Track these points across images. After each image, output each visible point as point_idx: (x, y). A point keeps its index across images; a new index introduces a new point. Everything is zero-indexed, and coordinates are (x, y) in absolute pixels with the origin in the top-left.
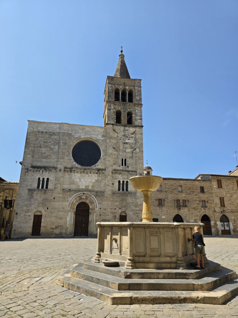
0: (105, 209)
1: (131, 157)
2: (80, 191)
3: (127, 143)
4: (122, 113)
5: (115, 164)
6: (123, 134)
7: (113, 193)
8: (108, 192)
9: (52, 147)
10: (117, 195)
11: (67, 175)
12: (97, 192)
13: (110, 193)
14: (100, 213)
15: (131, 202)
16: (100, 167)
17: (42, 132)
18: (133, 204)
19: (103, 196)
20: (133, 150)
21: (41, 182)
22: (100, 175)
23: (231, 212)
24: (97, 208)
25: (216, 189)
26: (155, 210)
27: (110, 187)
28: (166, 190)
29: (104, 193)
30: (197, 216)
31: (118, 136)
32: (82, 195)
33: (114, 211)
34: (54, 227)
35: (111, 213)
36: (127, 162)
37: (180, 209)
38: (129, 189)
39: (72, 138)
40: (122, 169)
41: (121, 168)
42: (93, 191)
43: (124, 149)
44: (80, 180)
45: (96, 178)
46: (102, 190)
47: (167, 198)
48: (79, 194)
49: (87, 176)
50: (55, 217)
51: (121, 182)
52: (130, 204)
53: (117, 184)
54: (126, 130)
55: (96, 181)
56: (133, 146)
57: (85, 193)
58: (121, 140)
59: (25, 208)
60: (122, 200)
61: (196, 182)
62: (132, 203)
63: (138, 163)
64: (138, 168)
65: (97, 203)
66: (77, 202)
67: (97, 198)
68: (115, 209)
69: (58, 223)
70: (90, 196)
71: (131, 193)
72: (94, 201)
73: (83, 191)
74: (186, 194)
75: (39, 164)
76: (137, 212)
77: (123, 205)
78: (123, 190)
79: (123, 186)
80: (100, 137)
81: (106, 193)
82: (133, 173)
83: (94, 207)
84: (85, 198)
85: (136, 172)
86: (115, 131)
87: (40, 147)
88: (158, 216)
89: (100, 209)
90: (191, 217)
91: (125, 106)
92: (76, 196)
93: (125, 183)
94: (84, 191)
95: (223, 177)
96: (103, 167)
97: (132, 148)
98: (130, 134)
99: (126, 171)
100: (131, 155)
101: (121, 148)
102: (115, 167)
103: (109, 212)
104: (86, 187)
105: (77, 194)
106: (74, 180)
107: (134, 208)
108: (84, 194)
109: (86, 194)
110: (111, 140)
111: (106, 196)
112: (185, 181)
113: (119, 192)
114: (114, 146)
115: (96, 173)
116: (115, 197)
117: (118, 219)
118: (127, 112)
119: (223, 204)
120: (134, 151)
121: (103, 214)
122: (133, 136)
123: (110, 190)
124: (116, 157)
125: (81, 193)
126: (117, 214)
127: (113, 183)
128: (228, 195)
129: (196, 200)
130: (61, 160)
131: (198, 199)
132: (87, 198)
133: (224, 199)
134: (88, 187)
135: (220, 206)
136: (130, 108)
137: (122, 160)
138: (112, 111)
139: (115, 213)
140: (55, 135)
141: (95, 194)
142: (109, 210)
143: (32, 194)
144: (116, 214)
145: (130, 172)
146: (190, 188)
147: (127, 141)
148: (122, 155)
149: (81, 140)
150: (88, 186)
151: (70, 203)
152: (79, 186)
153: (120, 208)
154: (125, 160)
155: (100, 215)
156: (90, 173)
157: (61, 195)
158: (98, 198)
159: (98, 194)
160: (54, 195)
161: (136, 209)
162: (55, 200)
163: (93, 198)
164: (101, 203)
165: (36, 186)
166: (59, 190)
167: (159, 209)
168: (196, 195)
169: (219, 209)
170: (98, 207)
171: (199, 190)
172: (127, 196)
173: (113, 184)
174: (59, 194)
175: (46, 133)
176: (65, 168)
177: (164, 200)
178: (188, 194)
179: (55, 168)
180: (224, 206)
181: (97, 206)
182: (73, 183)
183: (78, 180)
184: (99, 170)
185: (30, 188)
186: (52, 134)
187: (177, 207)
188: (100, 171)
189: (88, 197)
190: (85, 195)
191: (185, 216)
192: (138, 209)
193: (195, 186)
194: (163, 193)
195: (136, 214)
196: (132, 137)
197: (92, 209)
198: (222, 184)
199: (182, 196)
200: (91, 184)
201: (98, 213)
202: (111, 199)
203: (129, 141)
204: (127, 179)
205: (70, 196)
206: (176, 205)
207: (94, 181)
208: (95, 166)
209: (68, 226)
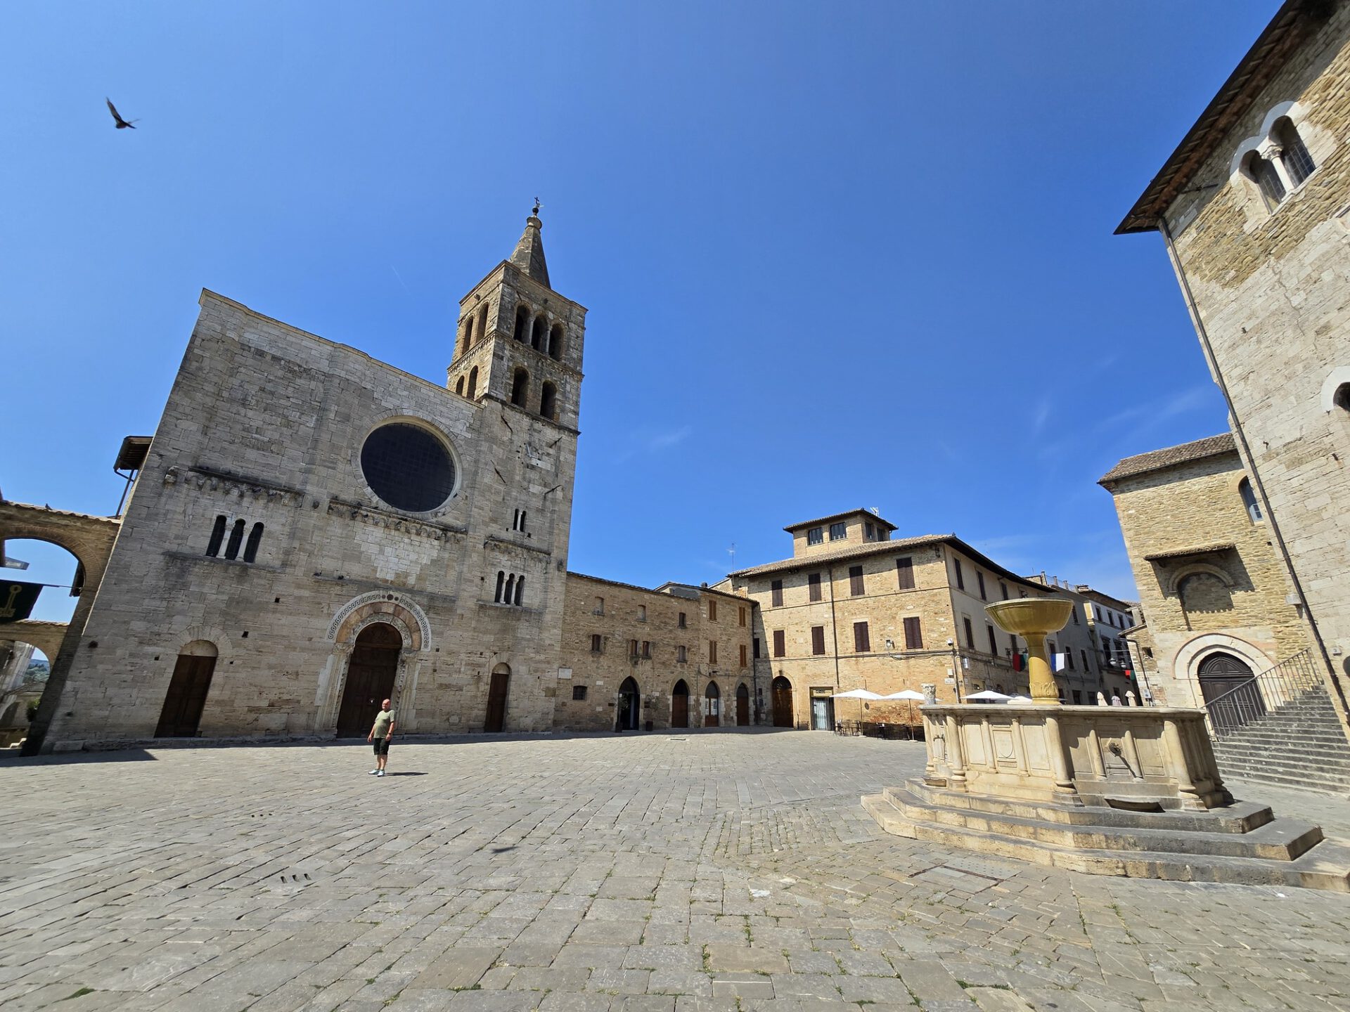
0: (450, 653)
1: (541, 511)
2: (376, 587)
3: (533, 467)
4: (531, 378)
5: (494, 520)
6: (526, 437)
7: (481, 607)
8: (467, 603)
9: (294, 415)
10: (492, 612)
11: (336, 526)
12: (432, 597)
13: (471, 604)
14: (434, 663)
15: (528, 637)
16: (449, 520)
17: (260, 353)
18: (532, 645)
19: (451, 610)
20: (547, 490)
21: (227, 535)
22: (448, 545)
23: (726, 675)
24: (426, 646)
25: (706, 622)
26: (584, 663)
27: (474, 588)
28: (613, 612)
29: (454, 601)
30: (667, 682)
31: (511, 441)
32: (382, 600)
33: (476, 659)
34: (264, 704)
35: (467, 664)
36: (527, 522)
37: (636, 663)
38: (525, 600)
39: (374, 407)
40: (512, 539)
41: (510, 535)
42: (420, 592)
43: (525, 484)
44: (382, 552)
45: (435, 554)
46: (449, 591)
47: (613, 635)
48: (375, 597)
49: (407, 540)
50: (270, 667)
51: (506, 578)
52: (524, 643)
53: (494, 579)
54: (535, 430)
55: (433, 561)
56: (549, 479)
57: (395, 594)
58: (520, 455)
59: (138, 626)
60: (504, 630)
61: (673, 600)
62: (529, 640)
63: (556, 531)
64: (556, 544)
65: (429, 630)
66: (362, 621)
67: (431, 615)
68: (481, 654)
69: (282, 691)
70: (411, 606)
71: (531, 612)
72: (420, 623)
73: (387, 589)
74: (652, 627)
75: (227, 465)
76: (539, 665)
77: (506, 644)
78: (507, 600)
79: (510, 589)
80: (460, 429)
81: (459, 603)
82: (541, 556)
83: (416, 645)
84: (391, 610)
85: (549, 554)
86: (506, 423)
87: (244, 403)
88: (587, 680)
89: (438, 650)
90: (655, 685)
91: (540, 364)
92: (362, 600)
93: (517, 579)
94: (391, 589)
95: (719, 597)
96: (458, 523)
97: (545, 486)
98: (544, 444)
99: (522, 546)
100: (539, 504)
101: (517, 478)
102: (494, 529)
103: (464, 663)
104: (398, 575)
105: (365, 595)
106: (360, 546)
107: (532, 655)
108: (390, 597)
109: (397, 599)
110: (494, 446)
111: (459, 612)
112: (652, 596)
113: (498, 605)
114: (498, 468)
115: (438, 539)
116: (486, 619)
117: (487, 684)
118: (543, 380)
119: (713, 660)
120: (550, 495)
121: (444, 667)
122: (551, 451)
123: (473, 597)
124: (500, 499)
125: (381, 593)
126: (486, 669)
127: (483, 575)
128: (725, 638)
129: (668, 645)
130: (323, 471)
131: (673, 643)
132: (397, 612)
133: (718, 647)
134: (406, 577)
135: (707, 660)
136: (551, 374)
137: (517, 511)
138: (505, 362)
139: (479, 666)
140: (312, 378)
141: (425, 601)
142: (463, 656)
143: (183, 572)
144: (481, 670)
145: (533, 550)
146: (661, 614)
147: (534, 462)
148: (517, 499)
149: (399, 420)
150: (407, 575)
151: (337, 622)
152: (375, 570)
153: (495, 654)
154: (524, 513)
155: (435, 671)
156: (418, 534)
157: (306, 593)
158: (434, 616)
159: (437, 603)
160: (279, 589)
161: (538, 657)
162: (280, 607)
163: (418, 613)
164: (442, 633)
165: (205, 543)
166: (299, 572)
167: (593, 661)
168: (671, 631)
169: (706, 669)
170: (430, 644)
171: (676, 621)
172: (519, 620)
173: (482, 579)
174: (299, 586)
175: (275, 359)
176: (335, 499)
177: (606, 639)
178: (655, 629)
179: (298, 494)
180: (715, 662)
181: (427, 642)
182: (355, 555)
183: (374, 549)
184: (446, 529)
185: (174, 547)
186: (297, 371)
187: (632, 658)
188: (450, 534)
189: (403, 608)
190: (393, 601)
191: (645, 682)
192: (542, 657)
193: (671, 611)
194: (606, 620)
195: (536, 671)
196: (548, 454)
197: (410, 650)
198: (717, 612)
199: (643, 633)
200: (416, 570)
201: (429, 664)
202: (474, 624)
203: (539, 462)
204: (524, 570)
205: (341, 599)
206: (629, 653)
207: (425, 560)
208: (436, 515)
209: (318, 703)
